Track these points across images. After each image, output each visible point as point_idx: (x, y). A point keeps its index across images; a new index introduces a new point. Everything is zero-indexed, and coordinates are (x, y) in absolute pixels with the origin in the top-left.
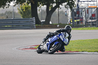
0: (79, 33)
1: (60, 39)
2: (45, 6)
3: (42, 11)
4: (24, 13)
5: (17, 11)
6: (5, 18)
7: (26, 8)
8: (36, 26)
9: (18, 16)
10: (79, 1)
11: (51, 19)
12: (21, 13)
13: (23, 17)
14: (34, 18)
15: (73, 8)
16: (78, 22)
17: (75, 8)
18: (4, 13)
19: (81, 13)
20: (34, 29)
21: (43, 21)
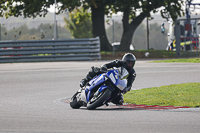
0: (189, 68)
1: (109, 80)
2: (120, 14)
3: (115, 23)
4: (78, 28)
5: (63, 24)
6: (38, 38)
7: (82, 18)
8: (102, 55)
9: (65, 34)
10: (190, 4)
11: (133, 41)
12: (71, 28)
13: (75, 36)
14: (98, 38)
15: (179, 18)
16: (188, 47)
17: (182, 17)
18: (36, 27)
19: (195, 29)
20: (98, 60)
21: (115, 44)
